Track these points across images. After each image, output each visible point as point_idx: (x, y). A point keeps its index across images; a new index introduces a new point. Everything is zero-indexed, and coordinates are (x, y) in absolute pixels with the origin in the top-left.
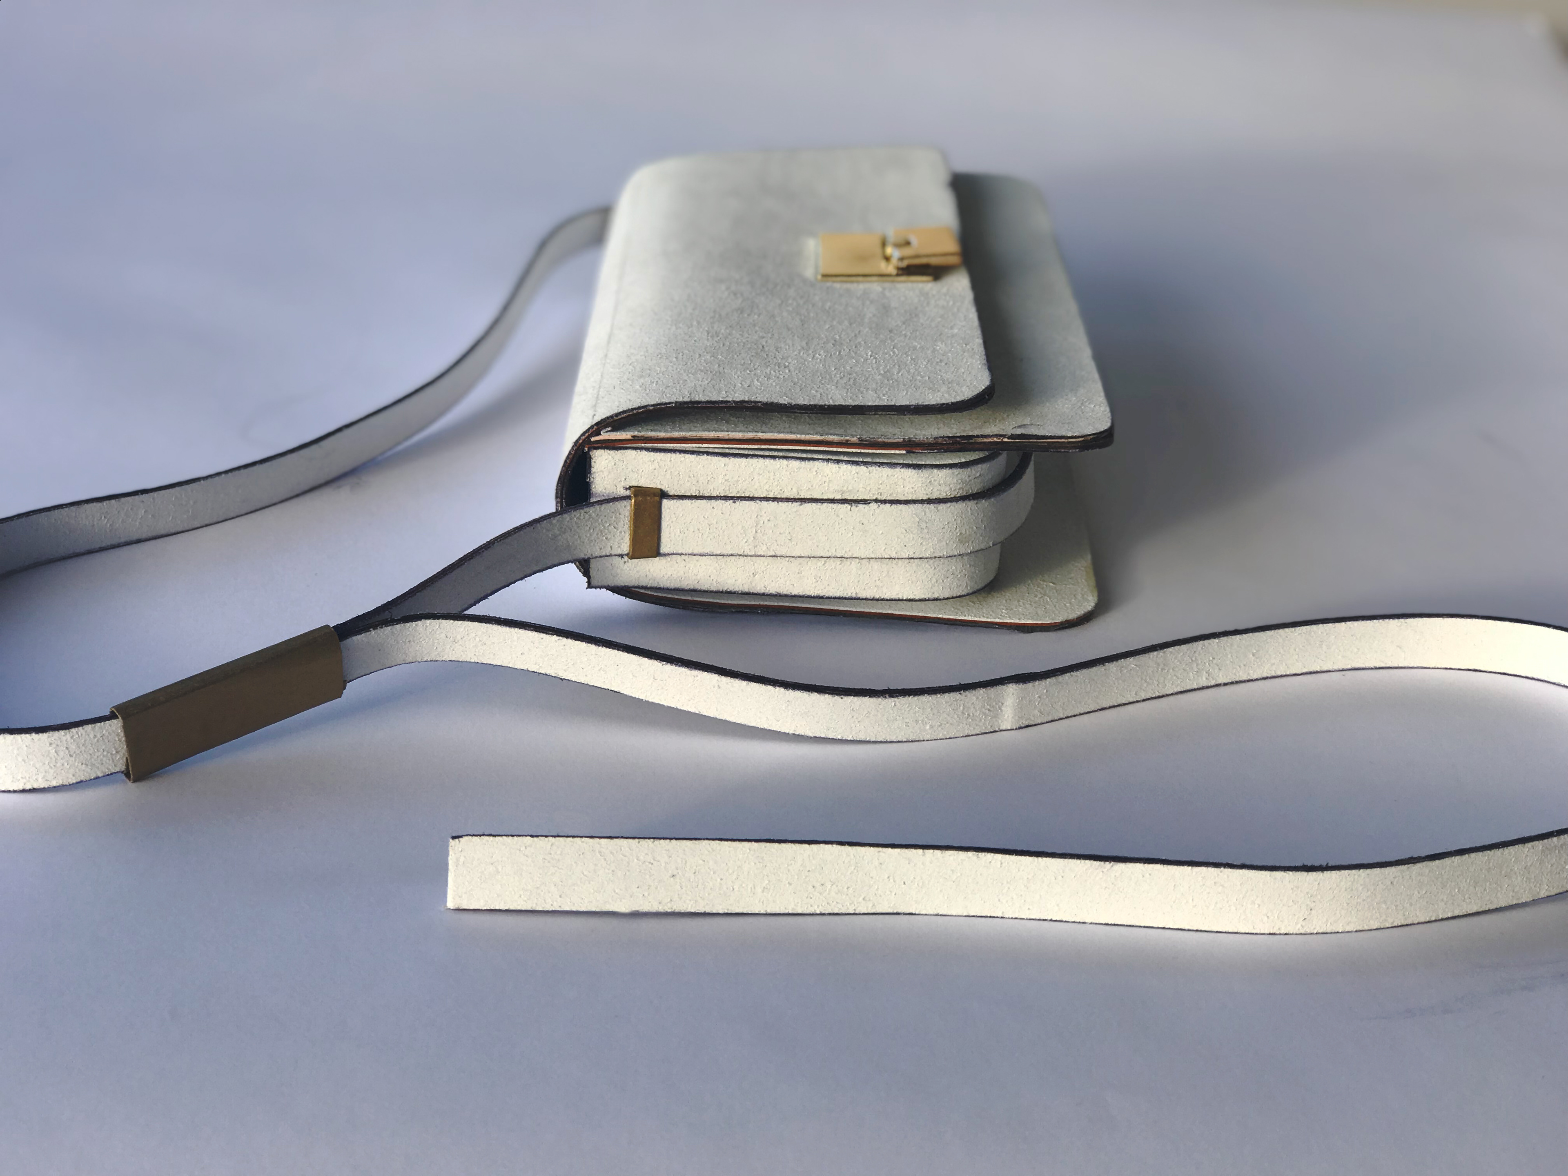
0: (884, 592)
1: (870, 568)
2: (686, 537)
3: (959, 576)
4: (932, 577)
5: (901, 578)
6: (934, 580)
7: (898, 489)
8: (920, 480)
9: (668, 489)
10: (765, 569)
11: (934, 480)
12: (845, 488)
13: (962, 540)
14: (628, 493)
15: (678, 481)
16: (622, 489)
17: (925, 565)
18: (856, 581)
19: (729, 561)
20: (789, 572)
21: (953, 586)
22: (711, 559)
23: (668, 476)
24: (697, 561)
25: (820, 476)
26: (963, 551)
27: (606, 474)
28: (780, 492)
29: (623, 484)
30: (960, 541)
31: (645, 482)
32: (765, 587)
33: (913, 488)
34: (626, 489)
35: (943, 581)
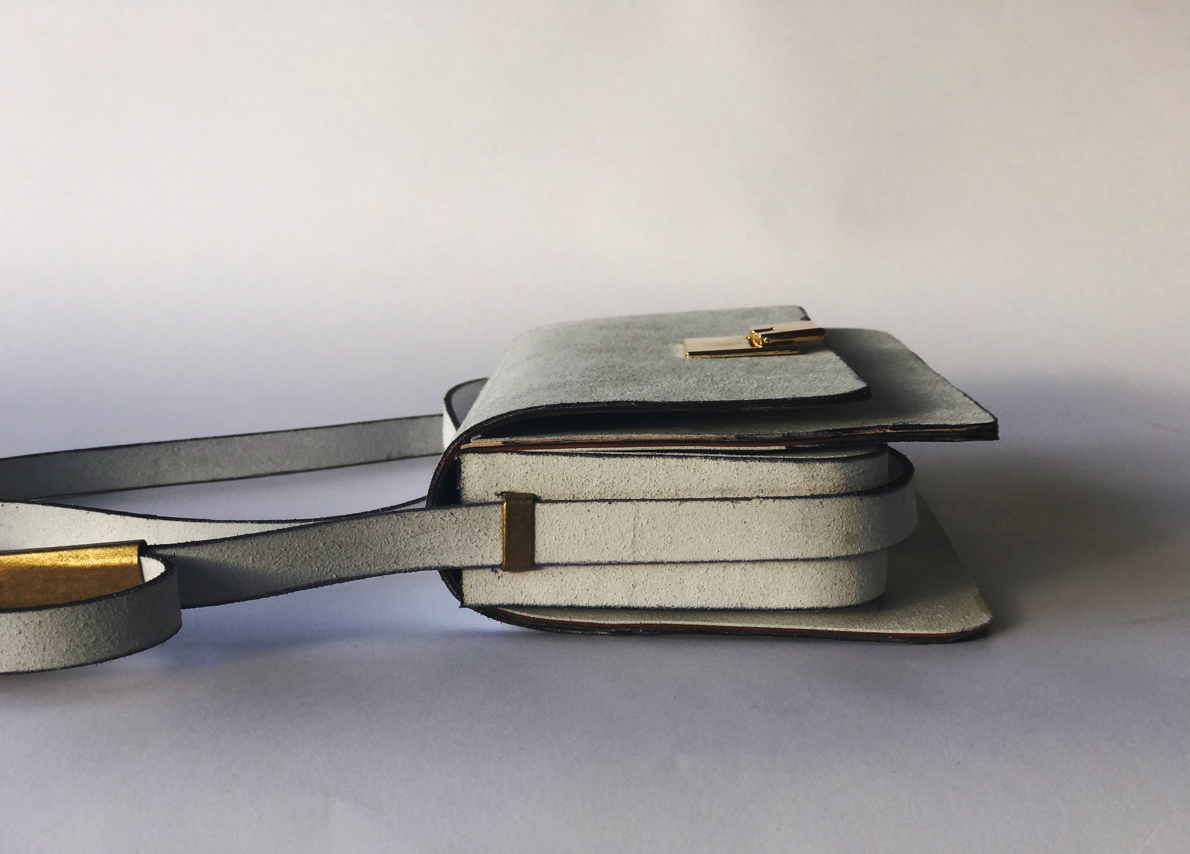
0: (771, 601)
1: (755, 574)
2: (562, 544)
3: (848, 583)
4: (820, 584)
5: (787, 584)
6: (822, 586)
7: (780, 485)
8: (802, 474)
9: (540, 494)
10: (644, 580)
11: (817, 475)
12: (725, 486)
13: (849, 539)
14: (499, 499)
15: (552, 485)
16: (493, 495)
17: (812, 569)
18: (740, 589)
19: (607, 572)
20: (670, 582)
21: (841, 595)
22: (588, 571)
23: (541, 480)
24: (574, 573)
25: (698, 474)
26: (851, 552)
27: (476, 478)
28: (658, 493)
29: (495, 490)
30: (848, 541)
31: (518, 487)
32: (645, 600)
33: (795, 483)
34: (498, 495)
35: (831, 588)
